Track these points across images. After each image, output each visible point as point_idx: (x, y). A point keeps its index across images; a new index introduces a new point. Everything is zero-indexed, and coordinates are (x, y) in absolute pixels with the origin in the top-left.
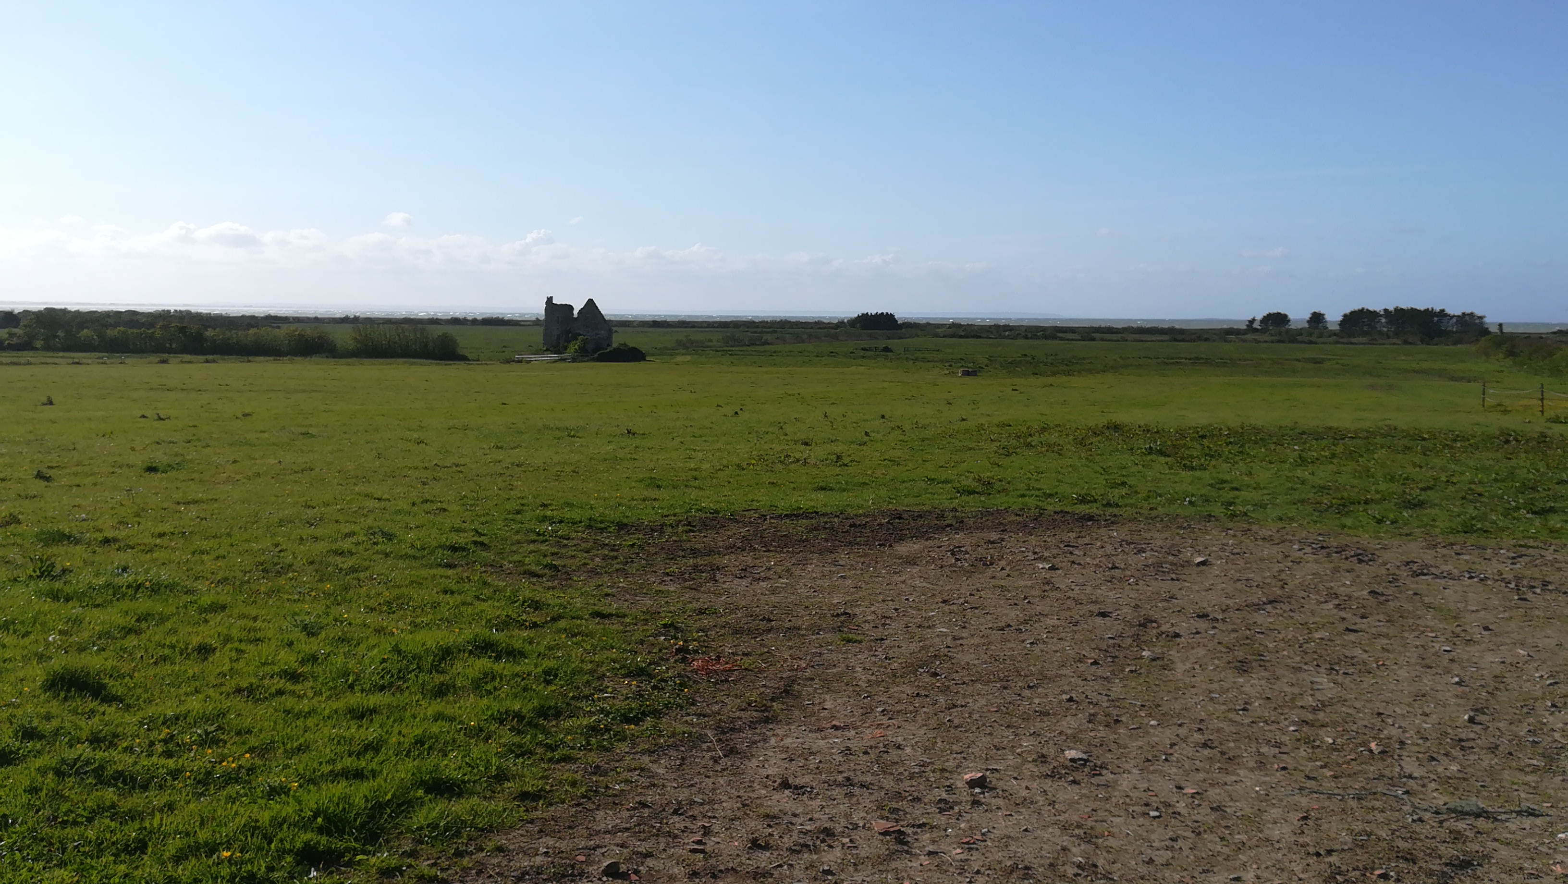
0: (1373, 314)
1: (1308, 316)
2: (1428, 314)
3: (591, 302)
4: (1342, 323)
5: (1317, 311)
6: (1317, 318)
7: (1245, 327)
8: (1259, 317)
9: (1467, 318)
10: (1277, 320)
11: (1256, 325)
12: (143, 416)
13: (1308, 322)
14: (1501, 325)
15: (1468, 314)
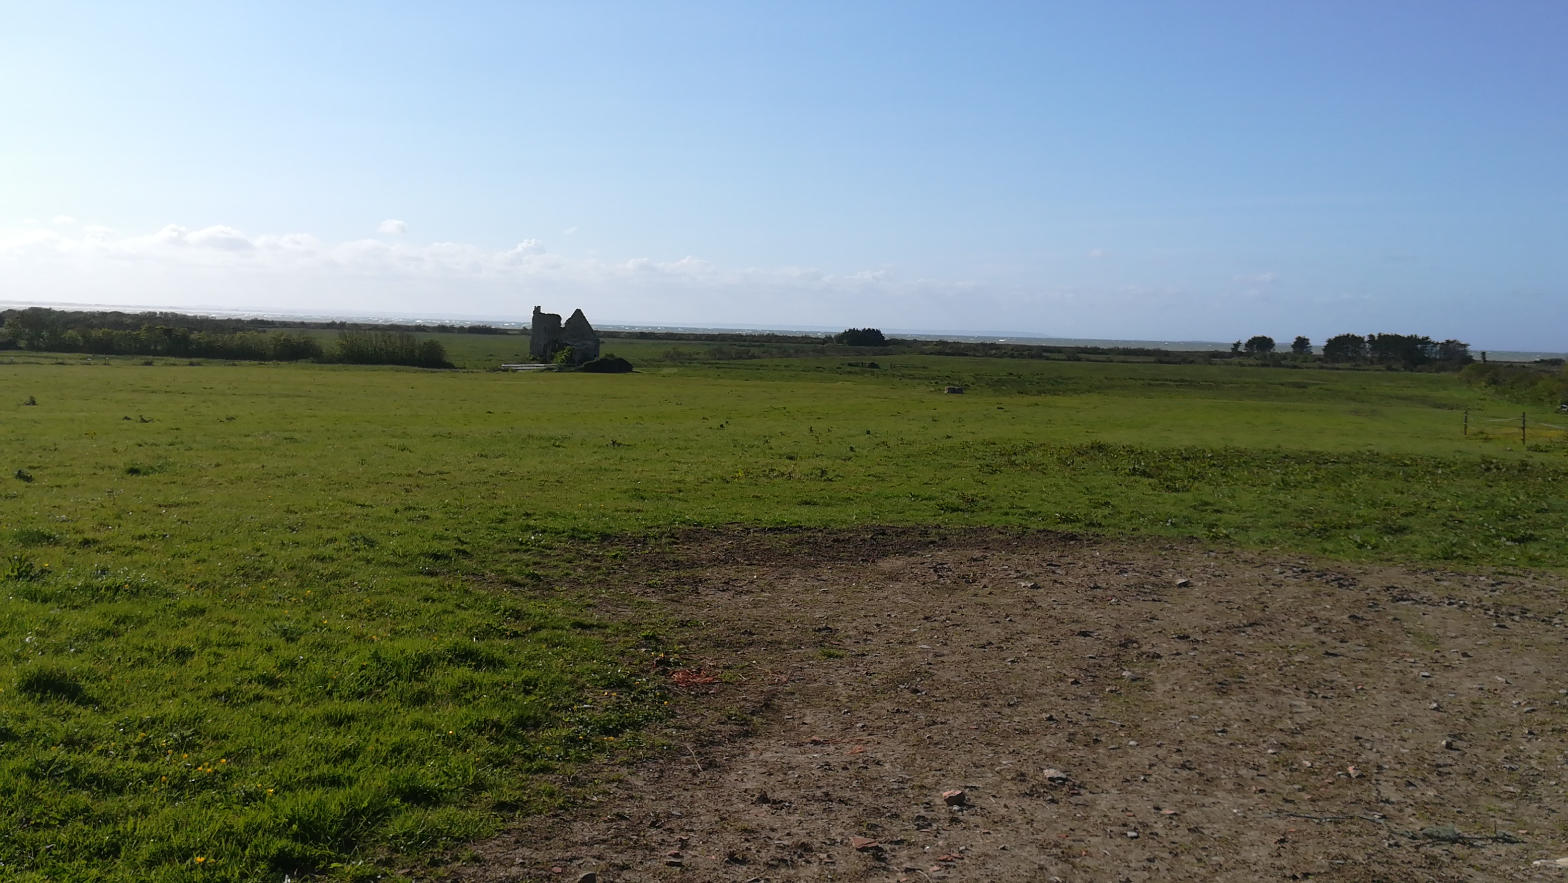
0: (1360, 340)
1: (1292, 341)
2: (1413, 340)
3: (578, 313)
4: (1326, 349)
5: (1302, 336)
6: (1301, 343)
7: (1230, 351)
8: (1244, 340)
9: (1451, 345)
10: (1262, 344)
11: (1241, 349)
12: (126, 418)
13: (1293, 346)
14: (1483, 354)
15: (1452, 342)
